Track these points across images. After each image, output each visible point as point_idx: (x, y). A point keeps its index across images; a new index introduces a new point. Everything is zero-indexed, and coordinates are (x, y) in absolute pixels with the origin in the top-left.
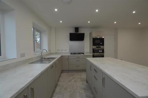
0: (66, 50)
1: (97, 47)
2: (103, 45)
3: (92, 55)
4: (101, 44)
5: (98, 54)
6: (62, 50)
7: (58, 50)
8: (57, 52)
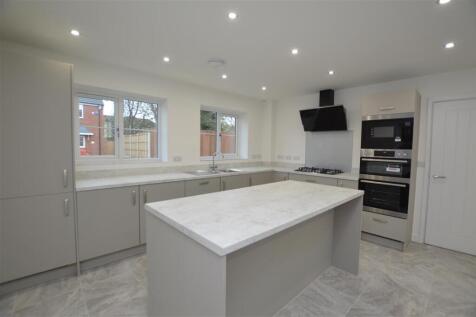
0: (297, 158)
1: (376, 153)
2: (407, 143)
3: (357, 179)
4: (398, 140)
5: (381, 178)
6: (289, 158)
7: (279, 157)
8: (277, 160)
